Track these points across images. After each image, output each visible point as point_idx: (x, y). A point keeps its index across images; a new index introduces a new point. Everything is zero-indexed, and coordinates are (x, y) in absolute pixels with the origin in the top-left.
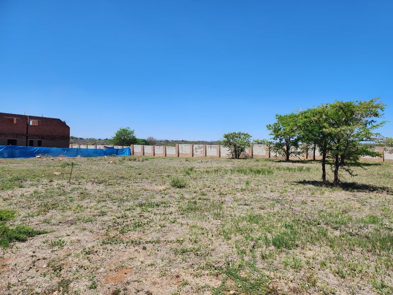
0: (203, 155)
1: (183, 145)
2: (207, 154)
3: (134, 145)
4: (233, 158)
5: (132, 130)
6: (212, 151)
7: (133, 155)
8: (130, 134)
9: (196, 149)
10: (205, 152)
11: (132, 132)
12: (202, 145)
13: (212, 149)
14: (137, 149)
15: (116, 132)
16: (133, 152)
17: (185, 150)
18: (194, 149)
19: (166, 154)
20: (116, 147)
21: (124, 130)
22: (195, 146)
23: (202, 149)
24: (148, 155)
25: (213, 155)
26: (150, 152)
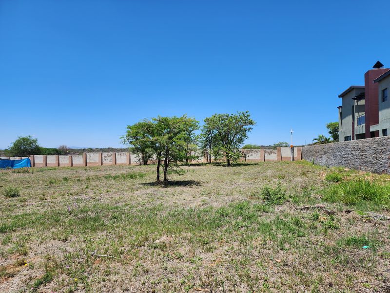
0: (113, 163)
1: (92, 154)
2: (117, 162)
3: (35, 156)
4: (141, 165)
5: (34, 139)
6: (122, 159)
7: (34, 166)
8: (31, 143)
9: (105, 157)
10: (114, 160)
11: (35, 141)
12: (112, 153)
13: (122, 157)
14: (39, 159)
15: (14, 142)
16: (34, 163)
17: (94, 158)
18: (103, 156)
19: (72, 164)
20: (12, 159)
21: (24, 139)
22: (105, 154)
23: (112, 157)
24: (51, 166)
25: (123, 162)
26: (55, 163)
